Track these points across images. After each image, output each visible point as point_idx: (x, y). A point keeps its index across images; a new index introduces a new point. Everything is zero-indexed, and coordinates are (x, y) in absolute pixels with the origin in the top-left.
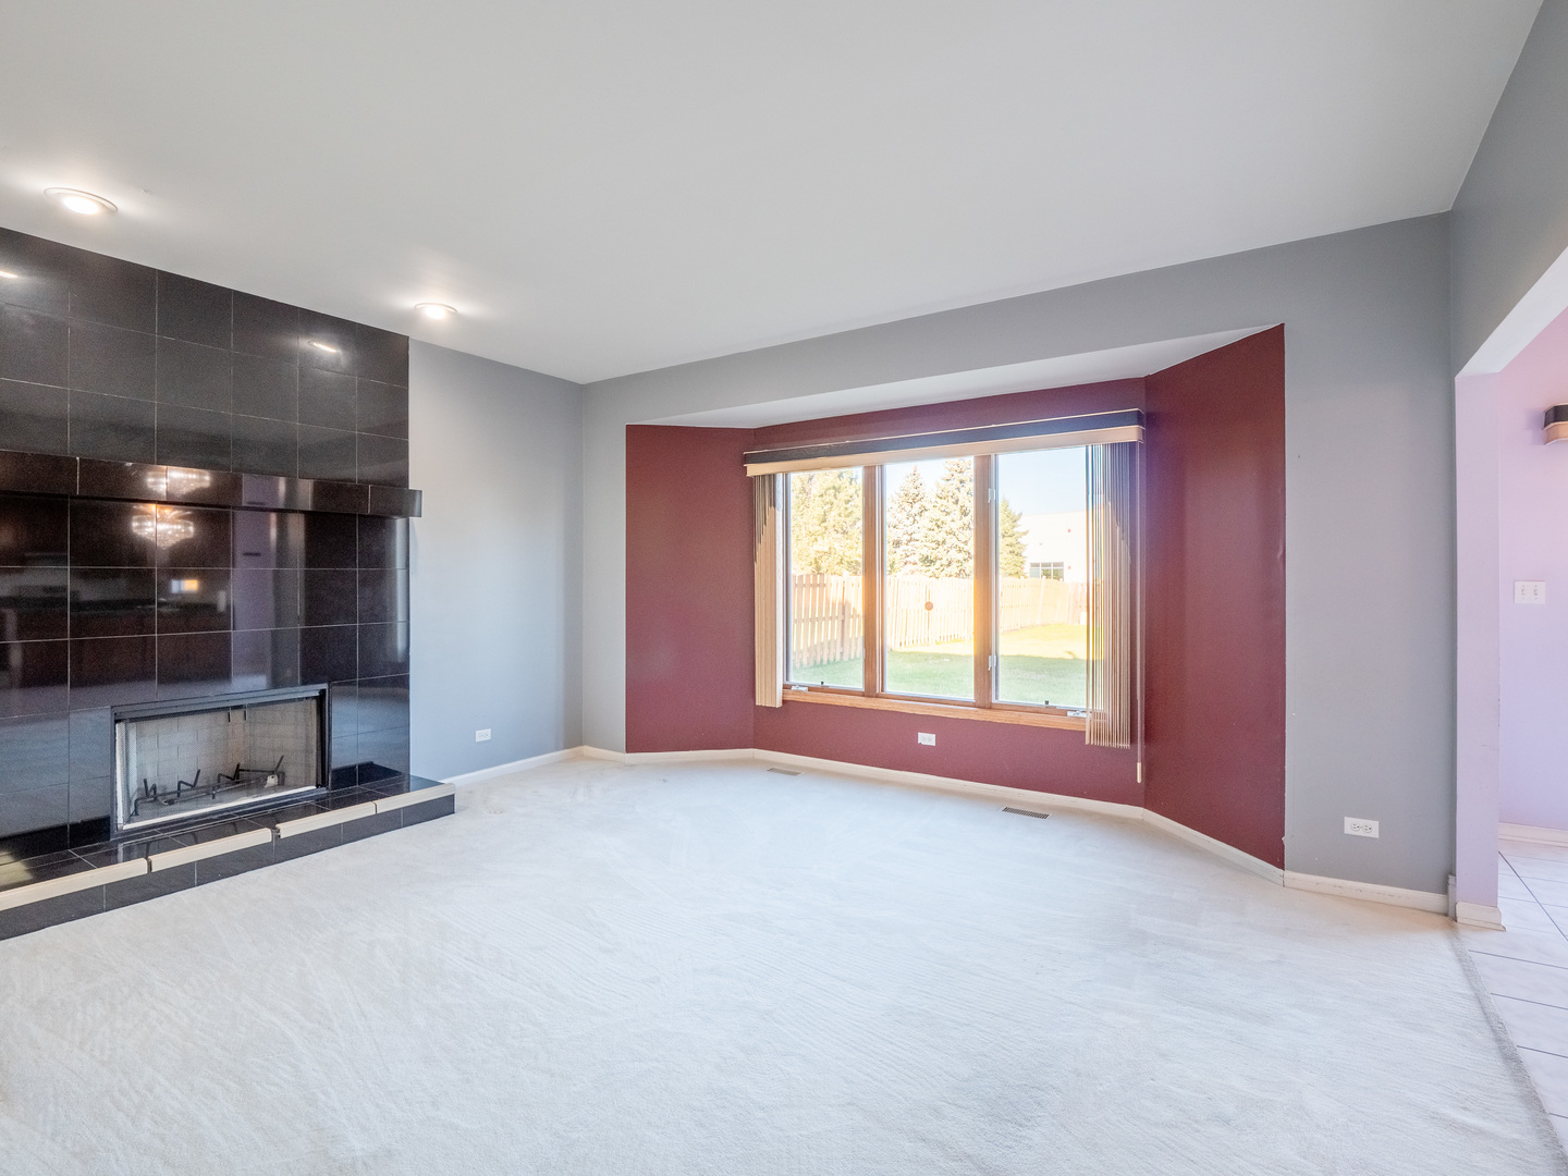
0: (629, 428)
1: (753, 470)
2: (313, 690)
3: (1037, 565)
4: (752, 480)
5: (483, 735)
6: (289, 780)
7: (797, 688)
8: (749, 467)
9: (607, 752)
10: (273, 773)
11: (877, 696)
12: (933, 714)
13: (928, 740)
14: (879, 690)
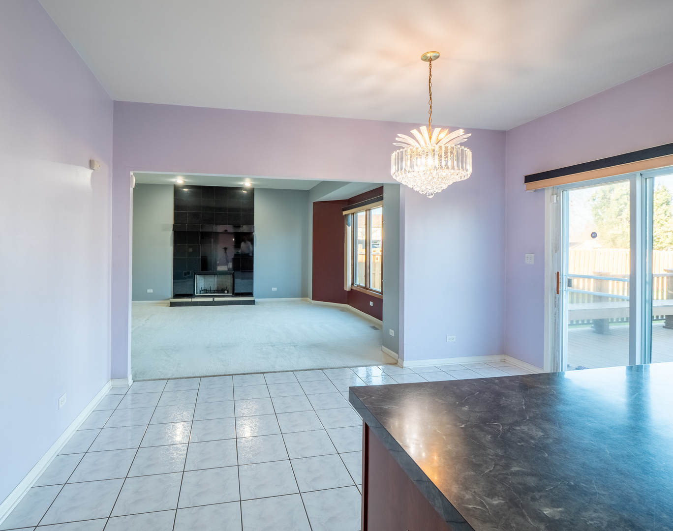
0: (314, 203)
2: (232, 272)
4: (344, 216)
5: (274, 289)
7: (355, 285)
8: (343, 212)
9: (310, 299)
10: (226, 290)
11: (367, 289)
12: (373, 295)
13: (371, 304)
14: (368, 287)
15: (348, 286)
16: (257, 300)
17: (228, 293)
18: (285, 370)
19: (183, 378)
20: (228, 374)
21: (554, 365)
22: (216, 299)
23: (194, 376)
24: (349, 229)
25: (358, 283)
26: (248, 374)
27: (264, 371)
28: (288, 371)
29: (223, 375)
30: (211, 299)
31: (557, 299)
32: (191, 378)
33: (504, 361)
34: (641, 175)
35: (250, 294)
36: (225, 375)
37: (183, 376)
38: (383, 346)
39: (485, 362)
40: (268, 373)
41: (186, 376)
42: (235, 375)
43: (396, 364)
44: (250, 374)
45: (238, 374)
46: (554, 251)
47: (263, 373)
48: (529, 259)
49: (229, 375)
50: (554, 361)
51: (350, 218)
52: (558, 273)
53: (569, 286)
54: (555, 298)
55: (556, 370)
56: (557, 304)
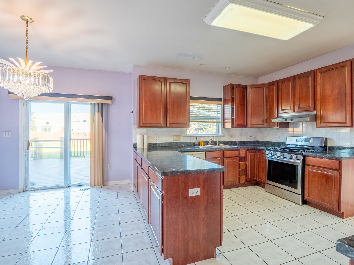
34: (67, 102)
46: (25, 130)
48: (7, 134)
52: (28, 140)
53: (31, 146)
54: (26, 152)
55: (26, 186)
56: (26, 155)
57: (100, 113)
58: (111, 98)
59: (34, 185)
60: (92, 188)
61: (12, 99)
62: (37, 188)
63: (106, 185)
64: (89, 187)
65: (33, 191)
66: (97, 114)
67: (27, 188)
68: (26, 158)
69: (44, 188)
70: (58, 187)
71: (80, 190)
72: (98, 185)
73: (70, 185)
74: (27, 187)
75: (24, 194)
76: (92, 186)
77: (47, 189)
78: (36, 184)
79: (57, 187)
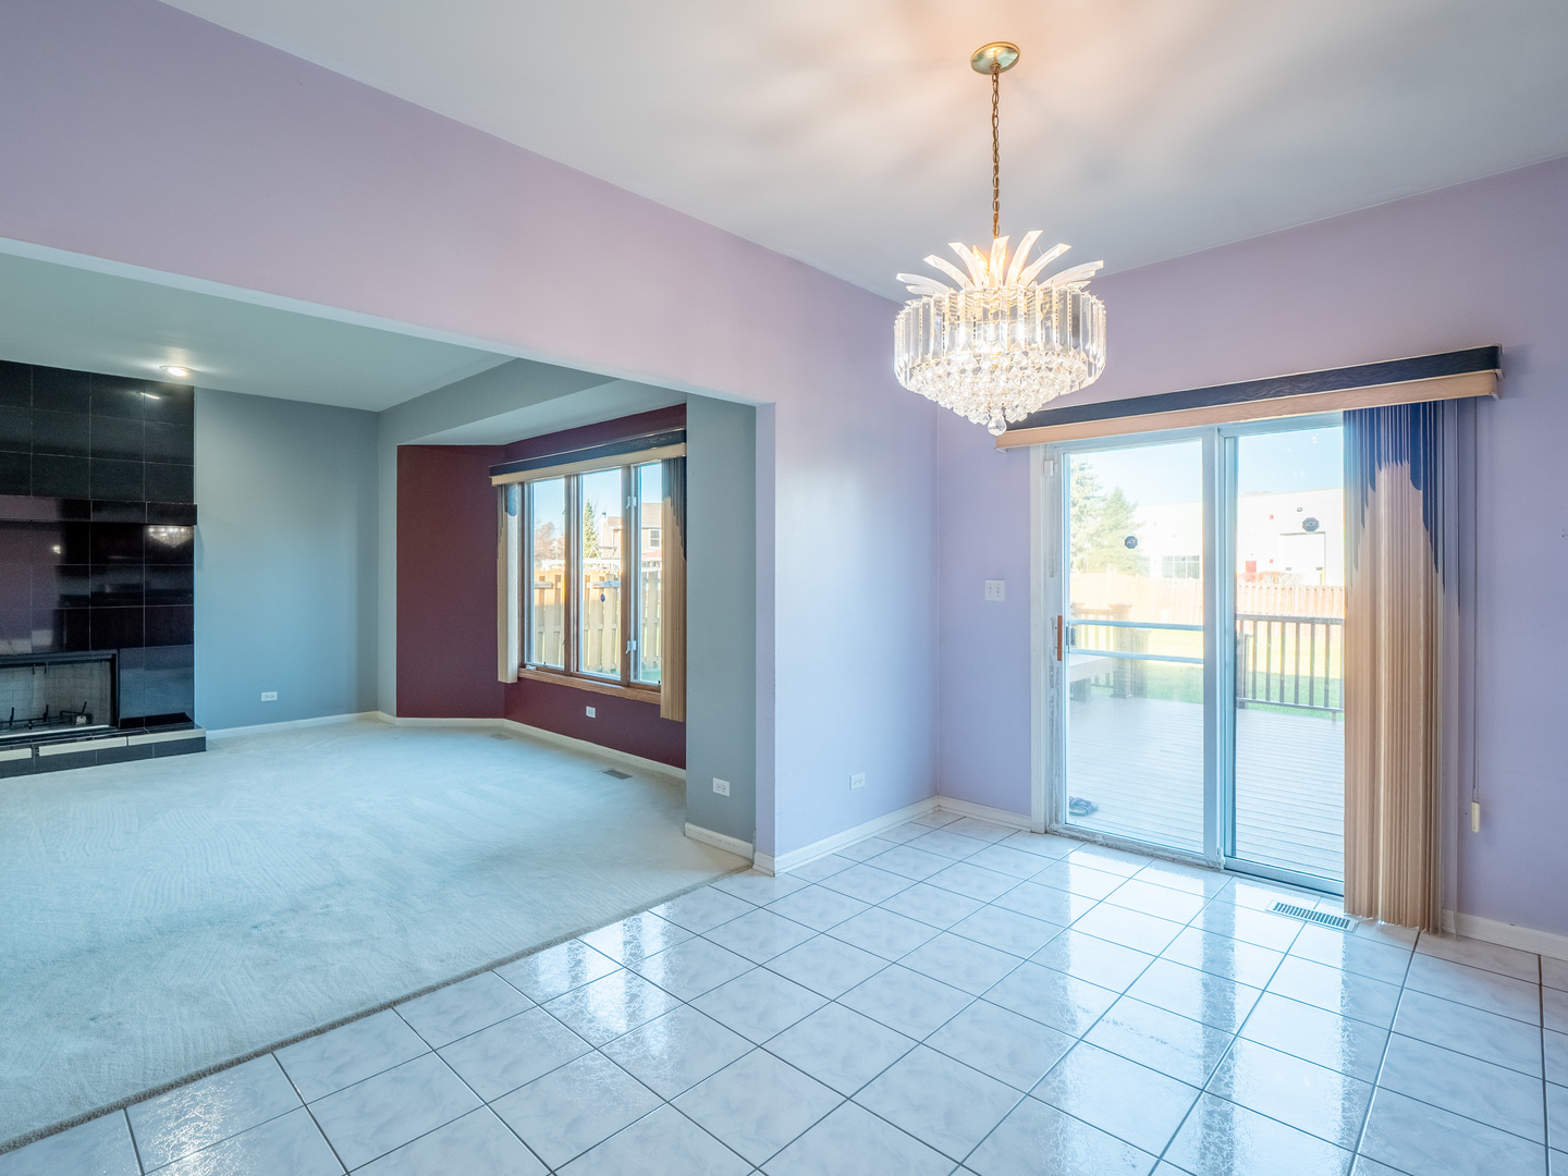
0: (401, 449)
1: (497, 480)
2: (108, 654)
3: (1169, 559)
4: (496, 488)
5: (269, 696)
6: (94, 721)
7: (529, 667)
8: (493, 478)
9: (388, 717)
10: (81, 714)
11: (571, 675)
12: (595, 690)
13: (591, 712)
14: (573, 669)
15: (509, 671)
16: (210, 735)
17: (90, 721)
18: (461, 971)
19: (27, 1140)
20: (249, 1050)
21: (1051, 805)
22: (46, 751)
23: (88, 1108)
24: (513, 523)
25: (535, 661)
26: (333, 1026)
27: (391, 996)
28: (475, 973)
29: (231, 1064)
30: (25, 753)
31: (1055, 671)
32: (73, 1124)
33: (938, 810)
34: (1219, 430)
35: (182, 720)
36: (239, 1061)
37: (28, 1130)
38: (688, 825)
39: (912, 819)
40: (407, 998)
41: (40, 1126)
42: (283, 1044)
43: (749, 864)
44: (343, 1022)
45: (295, 1040)
46: (1048, 573)
47: (392, 1004)
48: (995, 592)
49: (257, 1054)
50: (1052, 796)
51: (516, 491)
52: (1060, 618)
53: (1073, 642)
54: (1052, 668)
55: (1054, 814)
56: (1055, 680)
57: (1407, 465)
58: (1488, 358)
59: (1087, 813)
60: (1353, 922)
61: (1007, 450)
62: (1094, 834)
63: (1454, 931)
64: (1337, 909)
65: (1079, 844)
66: (1390, 478)
67: (1057, 821)
68: (1054, 691)
69: (1119, 840)
70: (1175, 856)
71: (1281, 908)
72: (1396, 917)
73: (1232, 863)
74: (1056, 815)
75: (1044, 845)
76: (1352, 910)
77: (1131, 851)
78: (1094, 810)
79: (1173, 853)
